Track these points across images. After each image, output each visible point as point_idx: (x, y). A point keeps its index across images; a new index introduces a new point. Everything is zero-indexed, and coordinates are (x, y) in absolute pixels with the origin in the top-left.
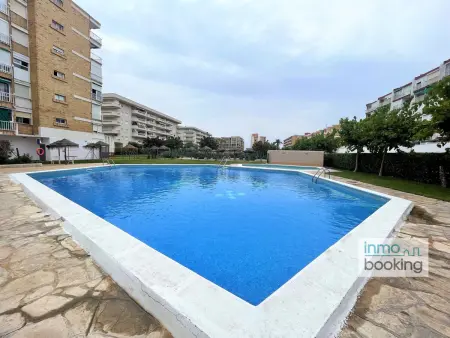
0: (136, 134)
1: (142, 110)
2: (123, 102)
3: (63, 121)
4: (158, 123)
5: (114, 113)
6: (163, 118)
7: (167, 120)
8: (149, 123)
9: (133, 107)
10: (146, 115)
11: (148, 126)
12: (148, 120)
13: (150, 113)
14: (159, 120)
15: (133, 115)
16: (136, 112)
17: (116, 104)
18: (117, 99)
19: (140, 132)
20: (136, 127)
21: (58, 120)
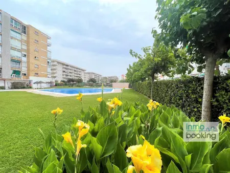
0: (65, 77)
1: (67, 66)
2: (59, 63)
3: (37, 74)
4: (75, 71)
5: (54, 68)
6: (77, 68)
7: (79, 69)
8: (71, 71)
9: (63, 64)
10: (69, 67)
11: (70, 73)
12: (70, 69)
13: (71, 66)
14: (75, 69)
15: (63, 68)
16: (65, 66)
17: (55, 63)
18: (56, 61)
19: (67, 75)
20: (65, 73)
21: (36, 74)
